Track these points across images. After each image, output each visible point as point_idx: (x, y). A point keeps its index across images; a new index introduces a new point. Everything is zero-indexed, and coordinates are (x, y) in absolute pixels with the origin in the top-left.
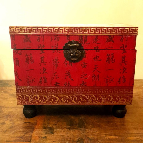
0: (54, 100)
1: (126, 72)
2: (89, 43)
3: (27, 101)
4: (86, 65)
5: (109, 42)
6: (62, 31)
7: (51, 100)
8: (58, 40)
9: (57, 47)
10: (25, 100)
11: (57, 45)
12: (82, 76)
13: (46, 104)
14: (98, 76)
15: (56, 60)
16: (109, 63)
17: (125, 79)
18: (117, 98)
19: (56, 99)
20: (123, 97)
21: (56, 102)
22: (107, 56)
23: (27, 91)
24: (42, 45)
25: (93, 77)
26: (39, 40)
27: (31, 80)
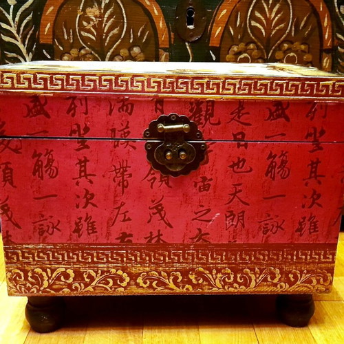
0: (115, 283)
1: (319, 205)
2: (219, 123)
3: (38, 284)
4: (209, 185)
5: (274, 119)
6: (140, 87)
7: (108, 283)
8: (129, 111)
9: (126, 131)
10: (32, 284)
11: (127, 127)
12: (196, 213)
13: (92, 292)
14: (243, 216)
15: (122, 170)
16: (274, 179)
17: (315, 223)
18: (291, 276)
19: (122, 280)
20: (308, 272)
21: (120, 286)
22: (268, 159)
23: (36, 259)
24: (82, 127)
25: (227, 217)
26: (72, 112)
27: (48, 226)
